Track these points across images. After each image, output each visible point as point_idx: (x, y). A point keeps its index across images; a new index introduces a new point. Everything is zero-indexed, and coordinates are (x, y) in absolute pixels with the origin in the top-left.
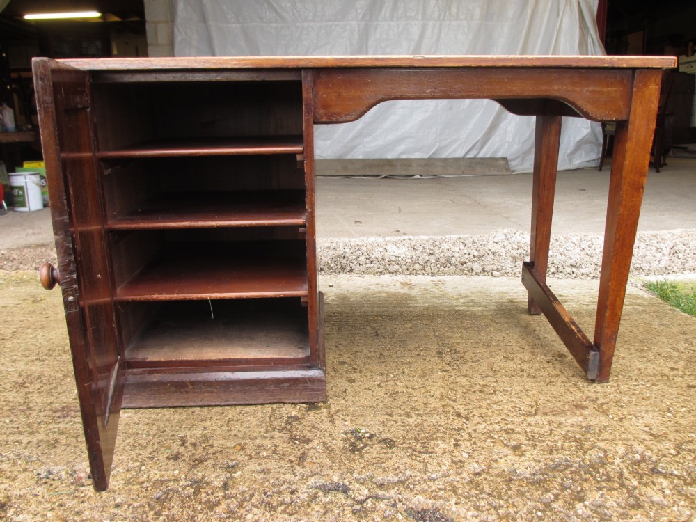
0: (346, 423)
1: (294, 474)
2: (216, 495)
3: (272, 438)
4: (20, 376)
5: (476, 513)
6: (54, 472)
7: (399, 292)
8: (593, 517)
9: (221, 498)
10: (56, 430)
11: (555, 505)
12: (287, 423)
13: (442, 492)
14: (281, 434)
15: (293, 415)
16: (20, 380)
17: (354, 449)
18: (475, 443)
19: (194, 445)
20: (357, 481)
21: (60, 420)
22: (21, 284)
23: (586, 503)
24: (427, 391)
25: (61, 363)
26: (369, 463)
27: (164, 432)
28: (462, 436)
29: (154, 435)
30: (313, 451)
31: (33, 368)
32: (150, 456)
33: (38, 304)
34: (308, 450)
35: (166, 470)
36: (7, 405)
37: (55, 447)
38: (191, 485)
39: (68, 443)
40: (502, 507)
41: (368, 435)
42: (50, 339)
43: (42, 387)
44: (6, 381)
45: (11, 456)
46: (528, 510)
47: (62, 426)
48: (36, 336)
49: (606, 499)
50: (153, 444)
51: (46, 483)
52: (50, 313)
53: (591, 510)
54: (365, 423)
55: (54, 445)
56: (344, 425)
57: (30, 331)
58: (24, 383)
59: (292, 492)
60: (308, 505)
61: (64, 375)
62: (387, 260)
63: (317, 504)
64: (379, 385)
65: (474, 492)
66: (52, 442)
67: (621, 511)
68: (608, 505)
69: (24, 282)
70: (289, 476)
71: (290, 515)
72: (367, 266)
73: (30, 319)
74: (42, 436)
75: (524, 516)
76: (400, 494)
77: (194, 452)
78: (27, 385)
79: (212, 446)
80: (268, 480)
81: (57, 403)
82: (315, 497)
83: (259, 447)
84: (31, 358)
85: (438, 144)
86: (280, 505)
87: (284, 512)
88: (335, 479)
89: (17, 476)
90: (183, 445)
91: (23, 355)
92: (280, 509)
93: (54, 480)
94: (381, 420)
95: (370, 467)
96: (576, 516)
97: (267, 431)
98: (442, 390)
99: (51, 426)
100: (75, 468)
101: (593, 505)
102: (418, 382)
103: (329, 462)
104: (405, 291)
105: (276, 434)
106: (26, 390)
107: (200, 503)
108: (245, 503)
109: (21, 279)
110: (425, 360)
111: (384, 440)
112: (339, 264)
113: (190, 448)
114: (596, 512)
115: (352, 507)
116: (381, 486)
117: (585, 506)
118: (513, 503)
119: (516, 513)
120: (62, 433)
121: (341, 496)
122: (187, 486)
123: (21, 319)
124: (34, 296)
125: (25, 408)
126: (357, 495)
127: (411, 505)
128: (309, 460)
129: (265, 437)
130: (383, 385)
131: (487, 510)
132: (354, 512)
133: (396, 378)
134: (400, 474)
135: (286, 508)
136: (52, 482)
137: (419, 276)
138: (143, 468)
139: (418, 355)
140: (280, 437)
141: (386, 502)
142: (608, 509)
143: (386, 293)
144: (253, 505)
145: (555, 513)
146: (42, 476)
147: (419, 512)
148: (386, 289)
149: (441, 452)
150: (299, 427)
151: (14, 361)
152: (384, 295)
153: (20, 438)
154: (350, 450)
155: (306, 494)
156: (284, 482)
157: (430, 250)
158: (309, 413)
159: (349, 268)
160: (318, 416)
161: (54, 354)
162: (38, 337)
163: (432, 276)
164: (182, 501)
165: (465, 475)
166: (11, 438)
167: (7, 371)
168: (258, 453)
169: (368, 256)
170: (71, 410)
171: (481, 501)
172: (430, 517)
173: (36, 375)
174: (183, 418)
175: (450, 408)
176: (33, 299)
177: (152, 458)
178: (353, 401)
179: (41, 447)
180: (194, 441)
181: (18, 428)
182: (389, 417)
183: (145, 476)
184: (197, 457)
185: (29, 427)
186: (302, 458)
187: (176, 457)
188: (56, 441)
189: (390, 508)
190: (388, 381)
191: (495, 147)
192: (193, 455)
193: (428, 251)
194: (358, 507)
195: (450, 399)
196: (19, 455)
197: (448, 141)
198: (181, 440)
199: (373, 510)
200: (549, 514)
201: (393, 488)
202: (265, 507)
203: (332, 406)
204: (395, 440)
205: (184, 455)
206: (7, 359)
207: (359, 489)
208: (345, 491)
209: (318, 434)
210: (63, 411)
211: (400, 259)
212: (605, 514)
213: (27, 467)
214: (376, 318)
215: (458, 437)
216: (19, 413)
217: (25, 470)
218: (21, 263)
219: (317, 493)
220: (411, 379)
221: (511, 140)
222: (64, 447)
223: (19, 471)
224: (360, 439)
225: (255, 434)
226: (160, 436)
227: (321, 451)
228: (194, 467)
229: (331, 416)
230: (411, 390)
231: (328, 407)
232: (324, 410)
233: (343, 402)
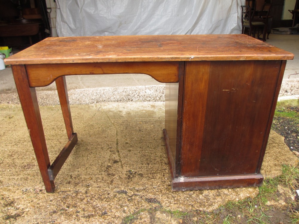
0: (127, 168)
1: (109, 187)
2: (83, 196)
3: (102, 174)
4: (10, 152)
5: (167, 199)
6: (28, 189)
7: (150, 110)
8: (204, 199)
9: (85, 197)
10: (26, 173)
11: (193, 196)
12: (107, 168)
13: (157, 192)
14: (105, 173)
15: (109, 165)
16: (10, 154)
17: (129, 177)
19: (75, 178)
20: (130, 189)
21: (27, 170)
22: (3, 110)
23: (203, 195)
24: (156, 154)
25: (24, 146)
26: (134, 183)
27: (64, 173)
28: (166, 172)
29: (61, 174)
30: (116, 179)
31: (14, 148)
32: (60, 183)
33: (11, 119)
34: (114, 178)
35: (66, 188)
36: (7, 164)
37: (27, 180)
38: (75, 193)
39: (31, 178)
40: (176, 197)
41: (134, 172)
42: (18, 135)
43: (18, 156)
44: (5, 154)
45: (12, 184)
46: (184, 197)
47: (28, 172)
48: (13, 134)
49: (210, 193)
50: (61, 178)
51: (26, 193)
52: (16, 123)
53: (204, 197)
54: (133, 168)
55: (26, 179)
57: (10, 132)
58: (12, 155)
59: (108, 194)
60: (114, 198)
61: (26, 151)
62: (146, 96)
63: (116, 198)
64: (139, 152)
65: (168, 192)
66: (26, 178)
67: (214, 197)
68: (210, 195)
69: (4, 109)
70: (107, 189)
71: (108, 202)
72: (138, 98)
73: (9, 126)
74: (21, 176)
75: (183, 200)
76: (143, 193)
77: (75, 180)
78: (13, 155)
79: (81, 178)
80: (100, 190)
81: (25, 163)
82: (116, 196)
83: (97, 178)
84: (12, 144)
85: (173, 31)
86: (104, 199)
87: (106, 201)
88: (123, 189)
89: (15, 191)
90: (71, 178)
91: (9, 143)
92: (104, 200)
93: (28, 192)
94: (139, 166)
95: (134, 184)
96: (199, 199)
97: (100, 172)
98: (161, 154)
99: (24, 172)
100: (35, 188)
101: (205, 195)
102: (153, 150)
103: (121, 183)
104: (152, 109)
105: (103, 173)
106: (13, 158)
107: (78, 199)
108: (93, 199)
109: (3, 108)
110: (156, 141)
111: (140, 174)
112: (127, 98)
113: (74, 179)
114: (206, 198)
115: (128, 198)
116: (137, 191)
117: (203, 196)
118: (180, 195)
119: (180, 199)
120: (29, 175)
121: (124, 195)
122: (74, 193)
123: (6, 126)
124: (9, 115)
125: (14, 165)
126: (130, 194)
127: (147, 197)
128: (114, 182)
129: (99, 174)
130: (141, 152)
131: (171, 198)
132: (128, 200)
133: (145, 149)
134: (144, 186)
135: (106, 200)
136: (28, 193)
137: (158, 102)
138: (58, 187)
139: (154, 139)
140: (104, 174)
141: (139, 196)
142: (209, 196)
143: (145, 110)
144: (96, 199)
145: (193, 198)
146: (24, 191)
147: (149, 199)
148: (145, 109)
149: (158, 178)
150: (111, 170)
151: (6, 146)
152: (144, 111)
153: (14, 177)
154: (128, 178)
155: (113, 195)
156: (106, 190)
157: (163, 91)
158: (114, 164)
159: (131, 100)
160: (118, 165)
161: (21, 142)
162: (14, 134)
163: (163, 102)
164: (72, 198)
165: (165, 186)
166: (11, 177)
167: (5, 150)
168: (97, 180)
169: (138, 95)
170: (31, 166)
171: (170, 195)
172: (153, 201)
173: (16, 151)
174: (70, 167)
175: (163, 161)
176: (9, 117)
177: (61, 184)
178: (130, 159)
179: (22, 181)
180: (75, 176)
181: (13, 173)
182: (142, 165)
183: (59, 190)
184: (76, 182)
185: (17, 173)
186: (112, 181)
187: (69, 183)
188: (27, 178)
189: (140, 198)
190: (142, 150)
191: (197, 32)
192: (75, 182)
193: (162, 92)
194: (130, 198)
195: (163, 157)
196: (15, 184)
197: (177, 30)
198: (71, 176)
199: (135, 199)
200: (191, 199)
201: (142, 191)
202: (100, 199)
203: (123, 161)
204: (143, 174)
205: (72, 182)
206: (4, 145)
207: (130, 192)
208: (126, 193)
209: (117, 172)
210: (28, 166)
211: (151, 95)
212: (209, 198)
213: (18, 188)
214: (140, 123)
215: (165, 172)
216: (12, 167)
217: (18, 189)
218: (2, 101)
219: (116, 194)
220: (151, 149)
221: (204, 28)
222: (30, 180)
223: (16, 190)
224: (131, 174)
225: (96, 173)
226: (63, 175)
227: (118, 179)
228: (76, 186)
229: (122, 165)
230: (150, 154)
231: (121, 162)
232: (120, 163)
233: (126, 159)
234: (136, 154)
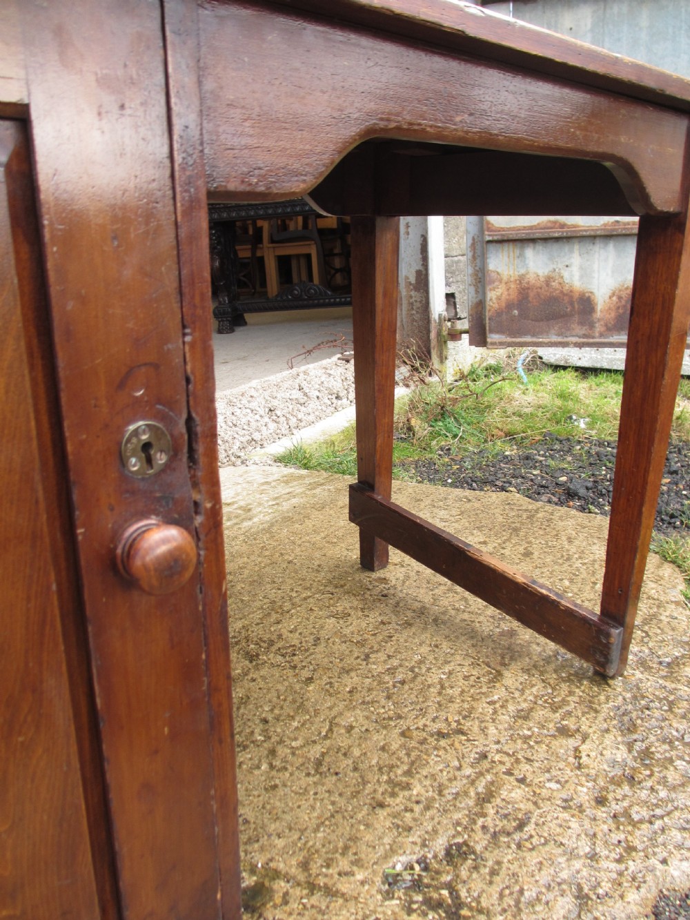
0: (358, 877)
18: (529, 760)
24: (348, 729)
26: (511, 912)
28: (502, 763)
41: (416, 868)
54: (381, 851)
56: (363, 883)
64: (272, 767)
65: (644, 828)
94: (388, 824)
98: (359, 713)
102: (310, 722)
111: (448, 853)
130: (278, 763)
133: (275, 739)
149: (531, 806)
160: (293, 906)
171: (669, 833)
175: (416, 733)
182: (388, 810)
190: (273, 752)
195: (391, 719)
203: (279, 867)
204: (460, 840)
215: (502, 768)
220: (295, 724)
224: (417, 885)
229: (312, 887)
230: (328, 742)
231: (276, 875)
232: (280, 886)
233: (280, 843)
234: (275, 786)
